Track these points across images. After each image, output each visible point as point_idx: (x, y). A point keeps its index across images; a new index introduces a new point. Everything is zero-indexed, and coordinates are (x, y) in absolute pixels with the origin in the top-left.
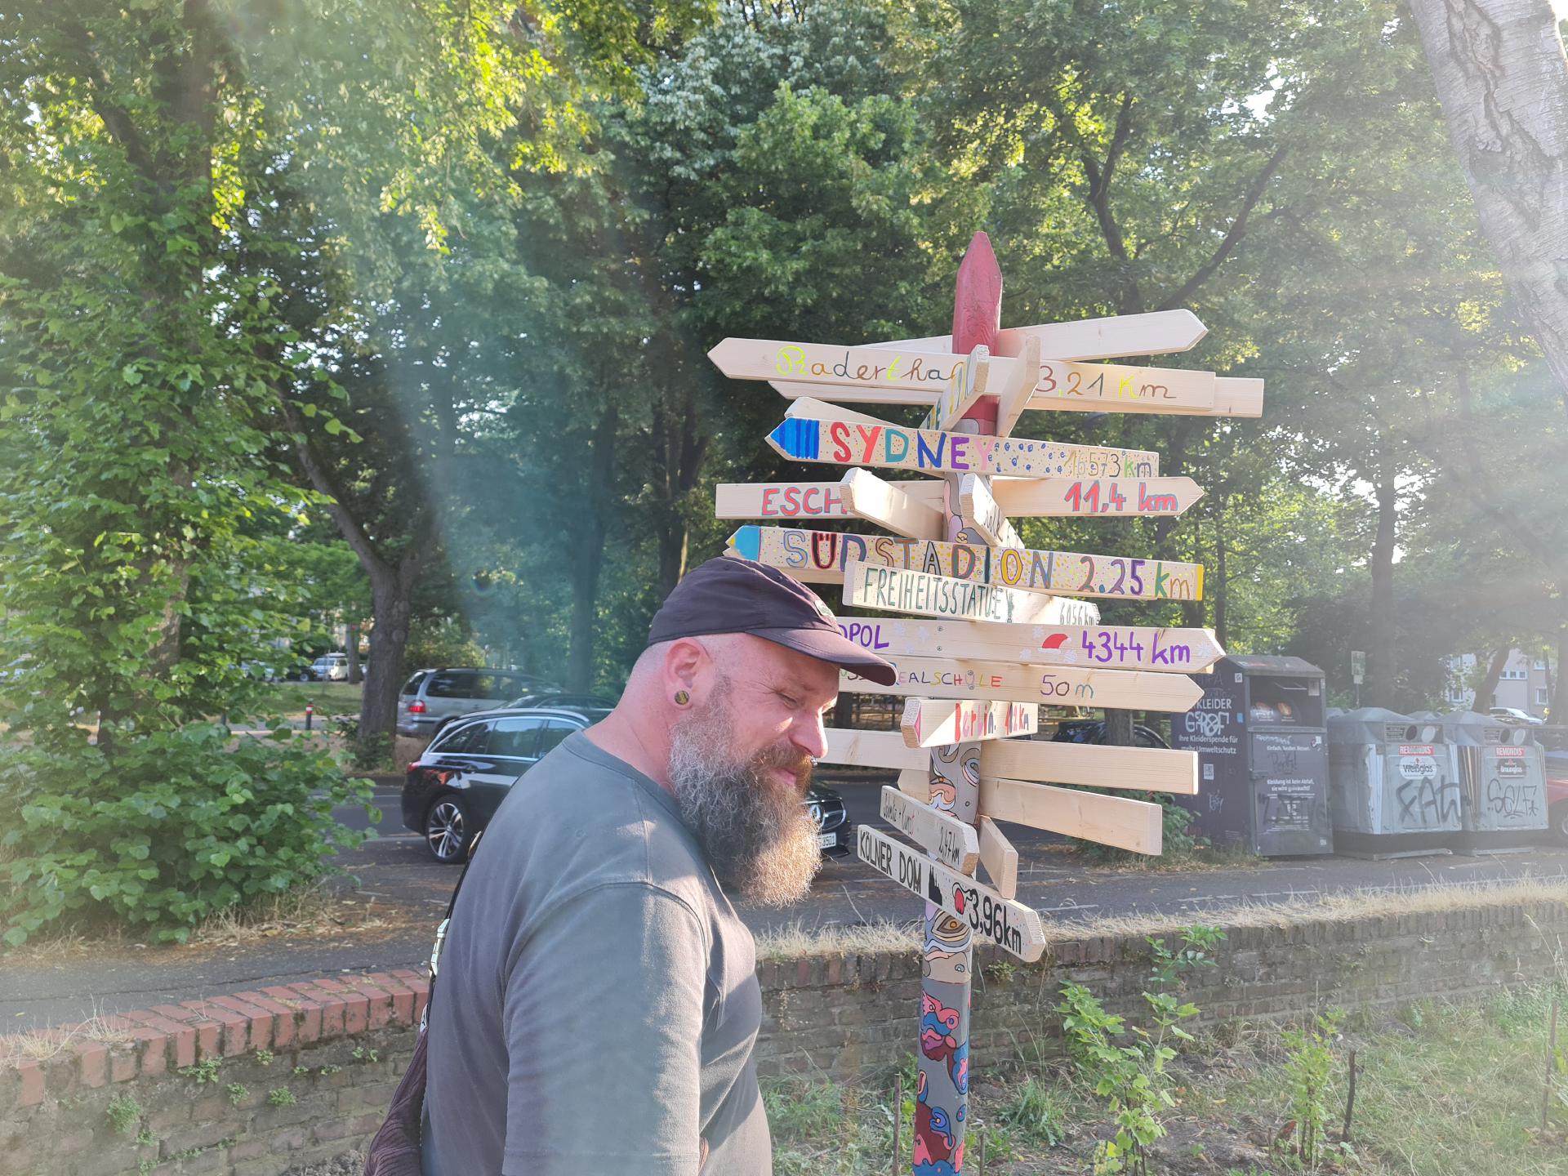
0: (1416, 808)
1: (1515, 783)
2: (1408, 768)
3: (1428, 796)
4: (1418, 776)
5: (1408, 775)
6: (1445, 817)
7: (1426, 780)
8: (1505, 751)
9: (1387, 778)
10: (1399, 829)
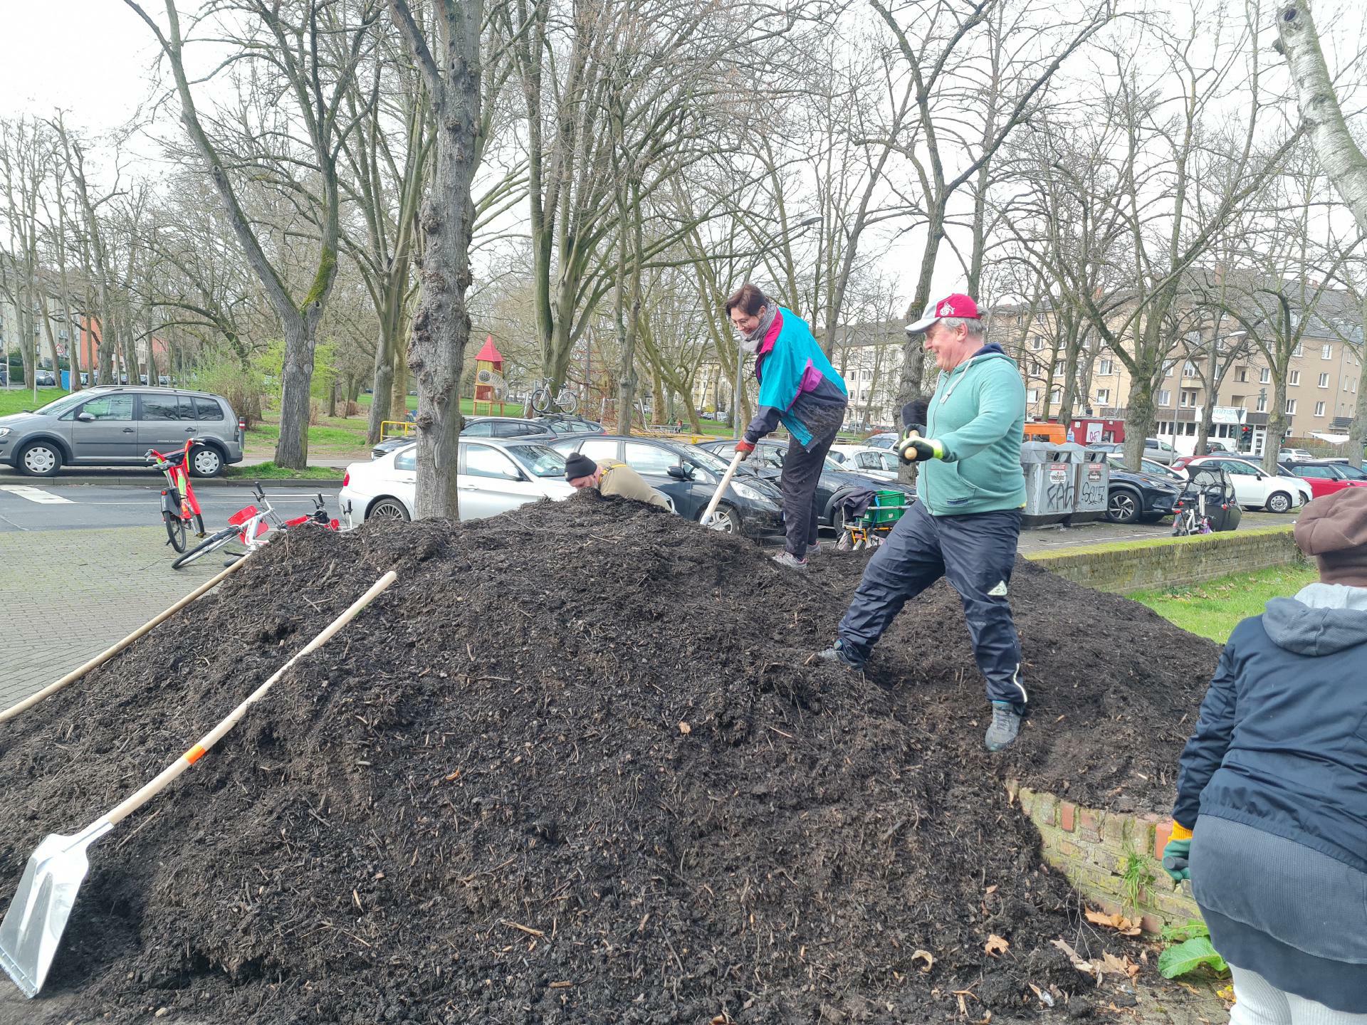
0: (1055, 500)
1: (1096, 485)
2: (1054, 477)
3: (1060, 494)
4: (1057, 482)
5: (1054, 482)
6: (1066, 505)
7: (1061, 485)
8: (1093, 466)
9: (1044, 482)
10: (1048, 512)
